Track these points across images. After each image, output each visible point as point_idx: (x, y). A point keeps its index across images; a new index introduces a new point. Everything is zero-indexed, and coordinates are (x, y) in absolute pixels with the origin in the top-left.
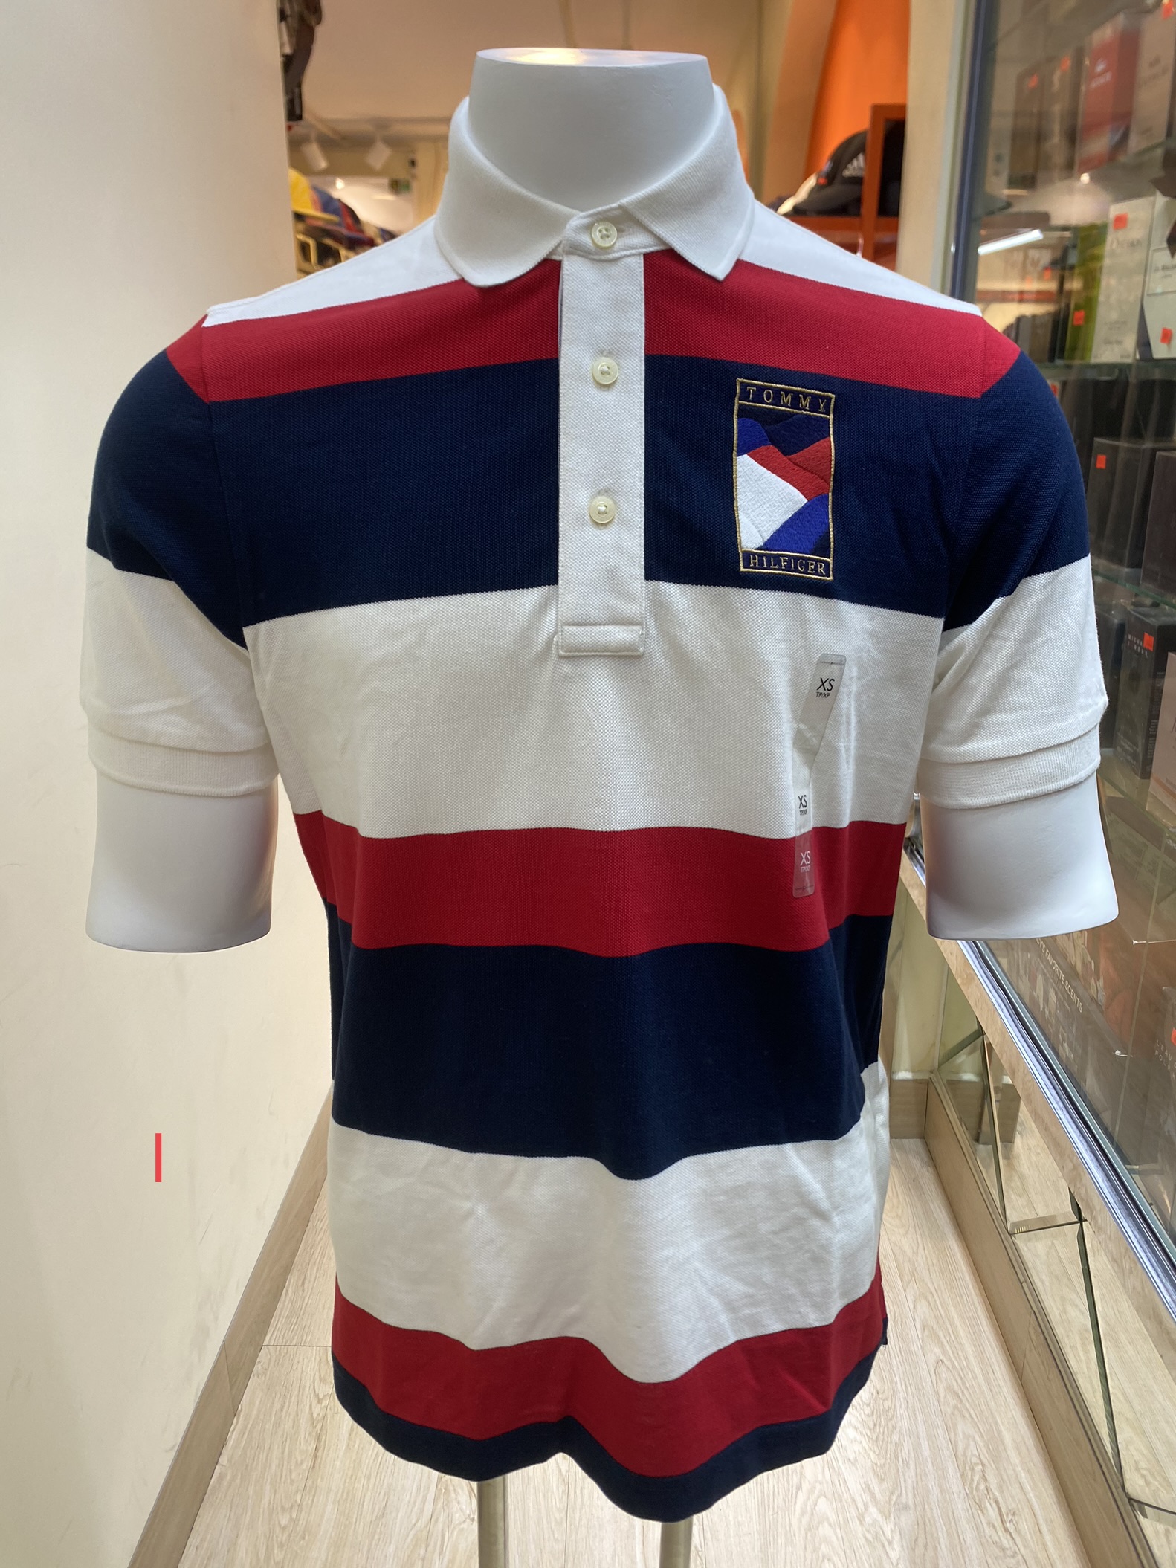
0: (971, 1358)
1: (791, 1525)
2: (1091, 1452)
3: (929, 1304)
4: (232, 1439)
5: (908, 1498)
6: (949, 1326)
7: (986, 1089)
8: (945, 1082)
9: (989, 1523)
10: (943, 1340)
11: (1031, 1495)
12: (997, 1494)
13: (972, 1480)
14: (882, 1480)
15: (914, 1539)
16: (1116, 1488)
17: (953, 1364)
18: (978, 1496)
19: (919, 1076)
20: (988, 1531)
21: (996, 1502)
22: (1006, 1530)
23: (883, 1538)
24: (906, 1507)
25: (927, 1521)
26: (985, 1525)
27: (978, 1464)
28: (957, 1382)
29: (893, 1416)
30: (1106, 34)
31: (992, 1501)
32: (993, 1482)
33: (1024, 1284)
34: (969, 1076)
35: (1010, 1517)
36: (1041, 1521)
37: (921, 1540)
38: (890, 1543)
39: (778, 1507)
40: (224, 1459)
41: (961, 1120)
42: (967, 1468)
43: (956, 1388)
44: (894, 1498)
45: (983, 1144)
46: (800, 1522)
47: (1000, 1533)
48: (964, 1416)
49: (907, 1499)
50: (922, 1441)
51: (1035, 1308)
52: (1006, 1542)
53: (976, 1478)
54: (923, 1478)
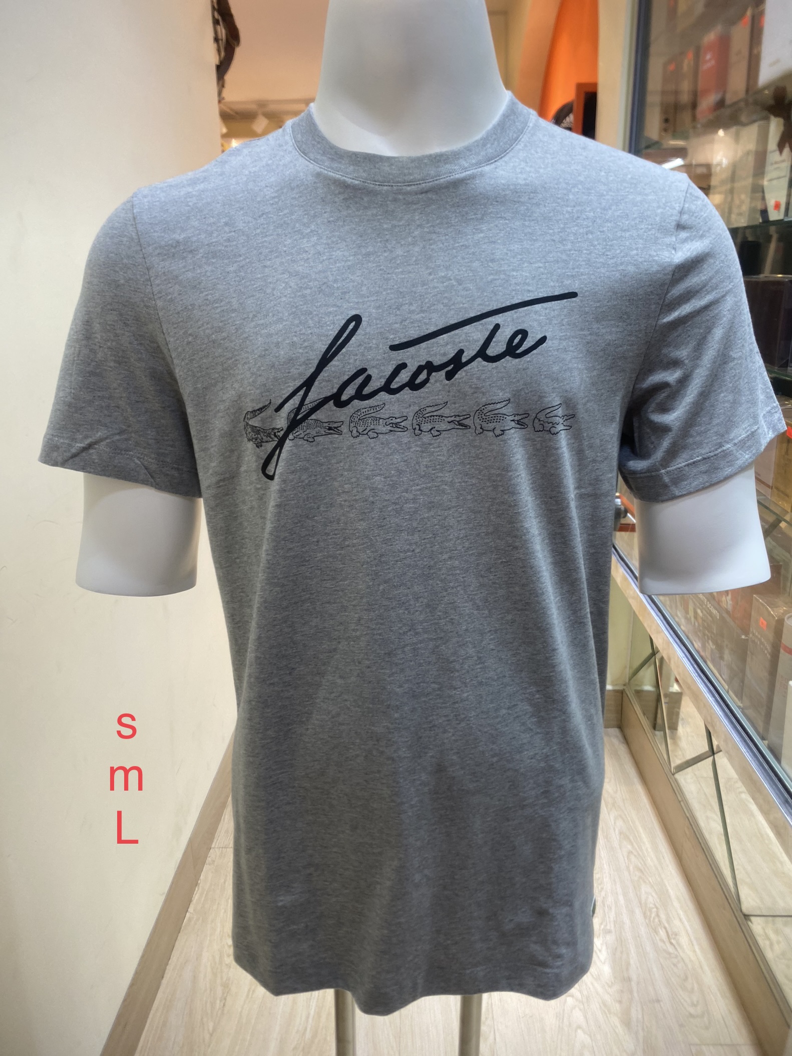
2: (721, 892)
3: (624, 821)
4: (196, 897)
5: (610, 926)
7: (659, 695)
8: (634, 692)
10: (632, 840)
11: (686, 923)
12: (667, 925)
13: (651, 917)
15: (614, 948)
16: (737, 910)
17: (639, 854)
19: (617, 688)
20: (660, 944)
21: (665, 928)
22: (671, 943)
24: (610, 932)
26: (658, 941)
27: (653, 908)
30: (711, 37)
32: (663, 916)
33: (682, 803)
34: (648, 687)
35: (674, 936)
36: (692, 938)
38: (600, 951)
40: (191, 909)
41: (644, 714)
43: (640, 865)
44: (602, 927)
45: (658, 731)
48: (645, 882)
51: (688, 815)
52: (671, 949)
53: (653, 915)
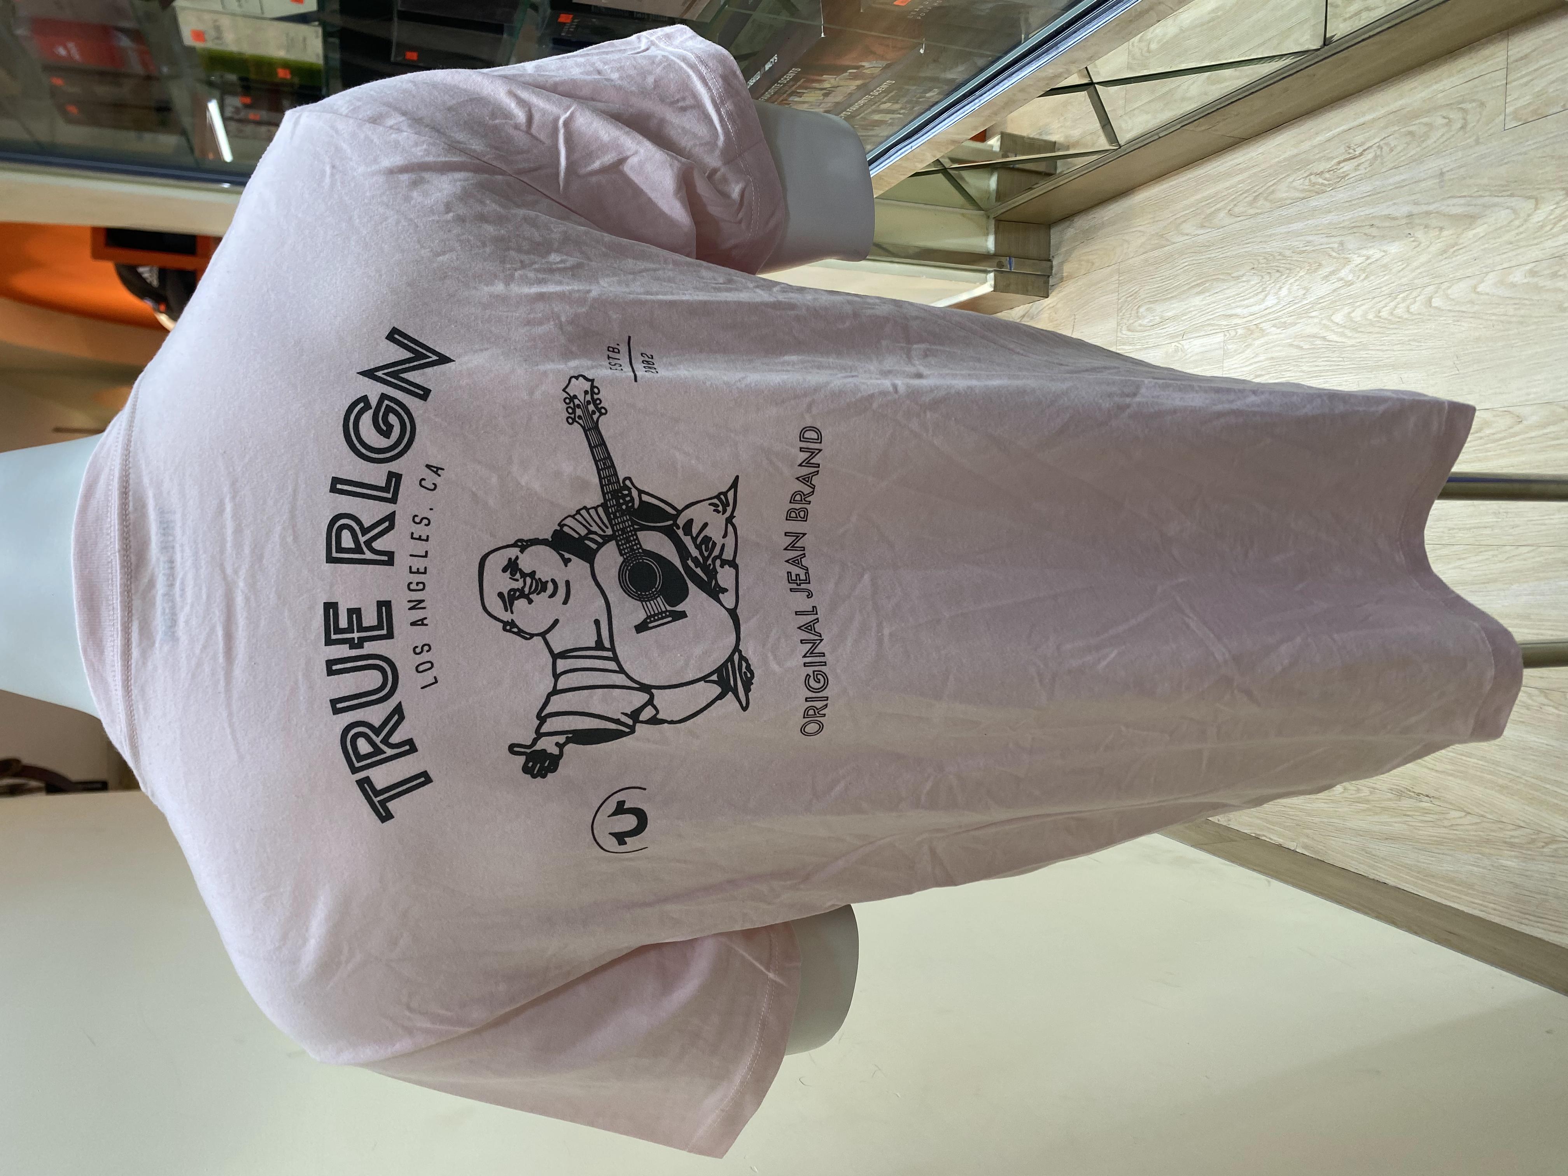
0: (1227, 184)
1: (1352, 346)
2: (1291, 78)
6: (1203, 204)
9: (1356, 170)
10: (1213, 209)
11: (1334, 131)
12: (1335, 162)
13: (1322, 184)
14: (1320, 265)
15: (1365, 237)
16: (1317, 56)
17: (1233, 200)
18: (1335, 179)
19: (992, 230)
20: (1361, 170)
21: (1339, 163)
22: (1361, 154)
23: (1364, 265)
25: (1353, 225)
26: (1358, 173)
27: (1311, 180)
28: (1246, 197)
29: (1272, 255)
31: (1339, 167)
32: (1323, 166)
33: (1160, 134)
35: (1351, 151)
36: (1354, 123)
37: (1367, 231)
38: (1368, 258)
39: (1339, 357)
41: (1031, 189)
42: (1312, 188)
46: (1350, 337)
47: (1363, 160)
48: (1273, 192)
49: (1335, 242)
50: (1290, 230)
51: (1179, 126)
52: (1370, 155)
53: (1320, 181)
54: (1319, 228)
